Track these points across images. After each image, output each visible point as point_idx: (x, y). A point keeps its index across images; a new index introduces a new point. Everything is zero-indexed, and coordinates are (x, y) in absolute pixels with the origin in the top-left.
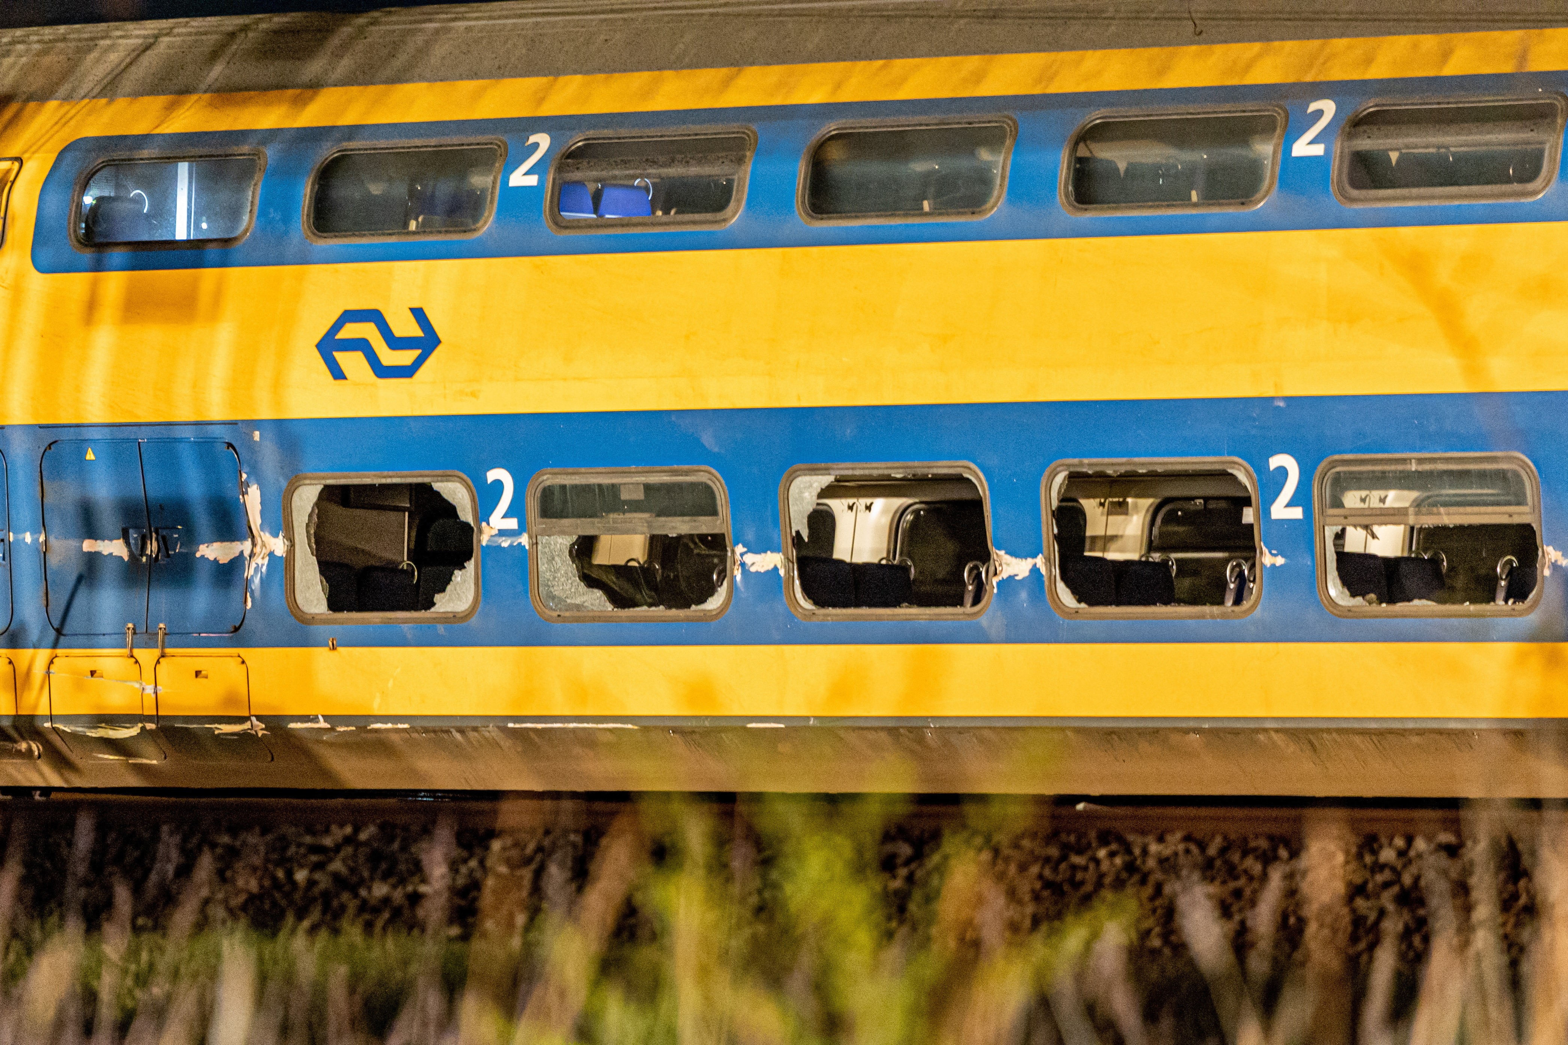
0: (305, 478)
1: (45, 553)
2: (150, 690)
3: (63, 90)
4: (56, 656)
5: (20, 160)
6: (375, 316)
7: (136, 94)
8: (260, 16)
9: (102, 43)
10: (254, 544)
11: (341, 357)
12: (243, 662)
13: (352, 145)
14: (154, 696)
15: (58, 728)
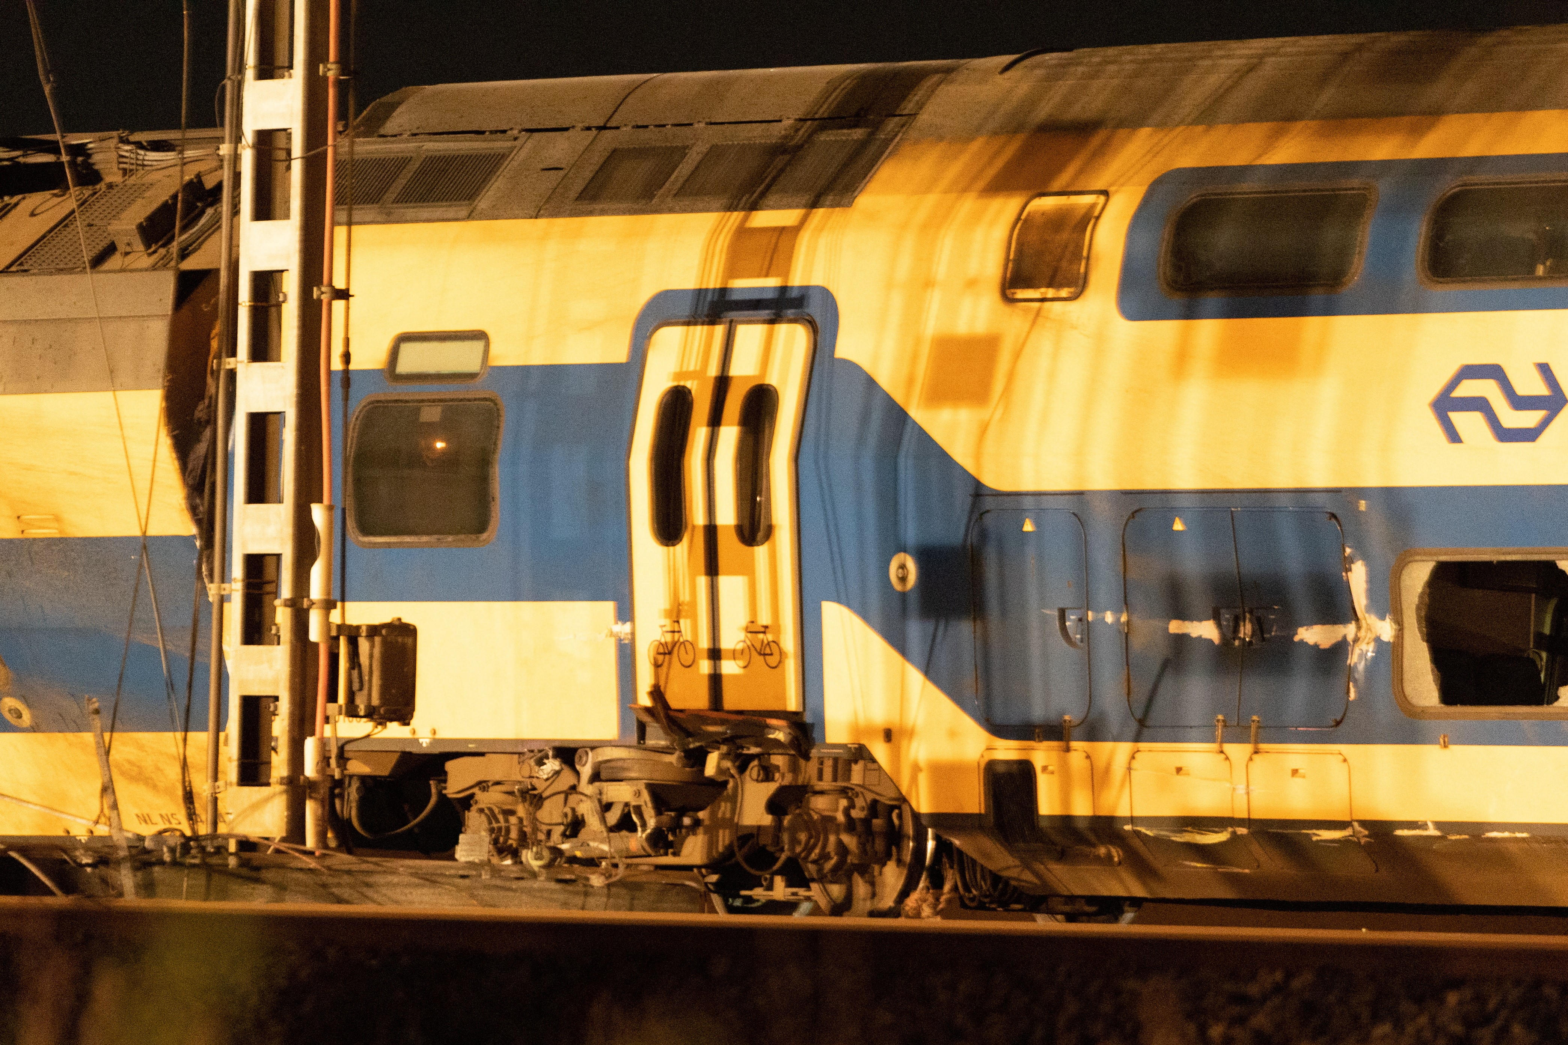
0: (1419, 554)
1: (1127, 634)
2: (1241, 790)
3: (1156, 117)
4: (1138, 751)
5: (1105, 193)
6: (1495, 372)
7: (1239, 120)
8: (1377, 34)
9: (1201, 63)
10: (1359, 628)
11: (1457, 418)
12: (1345, 760)
13: (1474, 179)
14: (1245, 797)
15: (1140, 832)
